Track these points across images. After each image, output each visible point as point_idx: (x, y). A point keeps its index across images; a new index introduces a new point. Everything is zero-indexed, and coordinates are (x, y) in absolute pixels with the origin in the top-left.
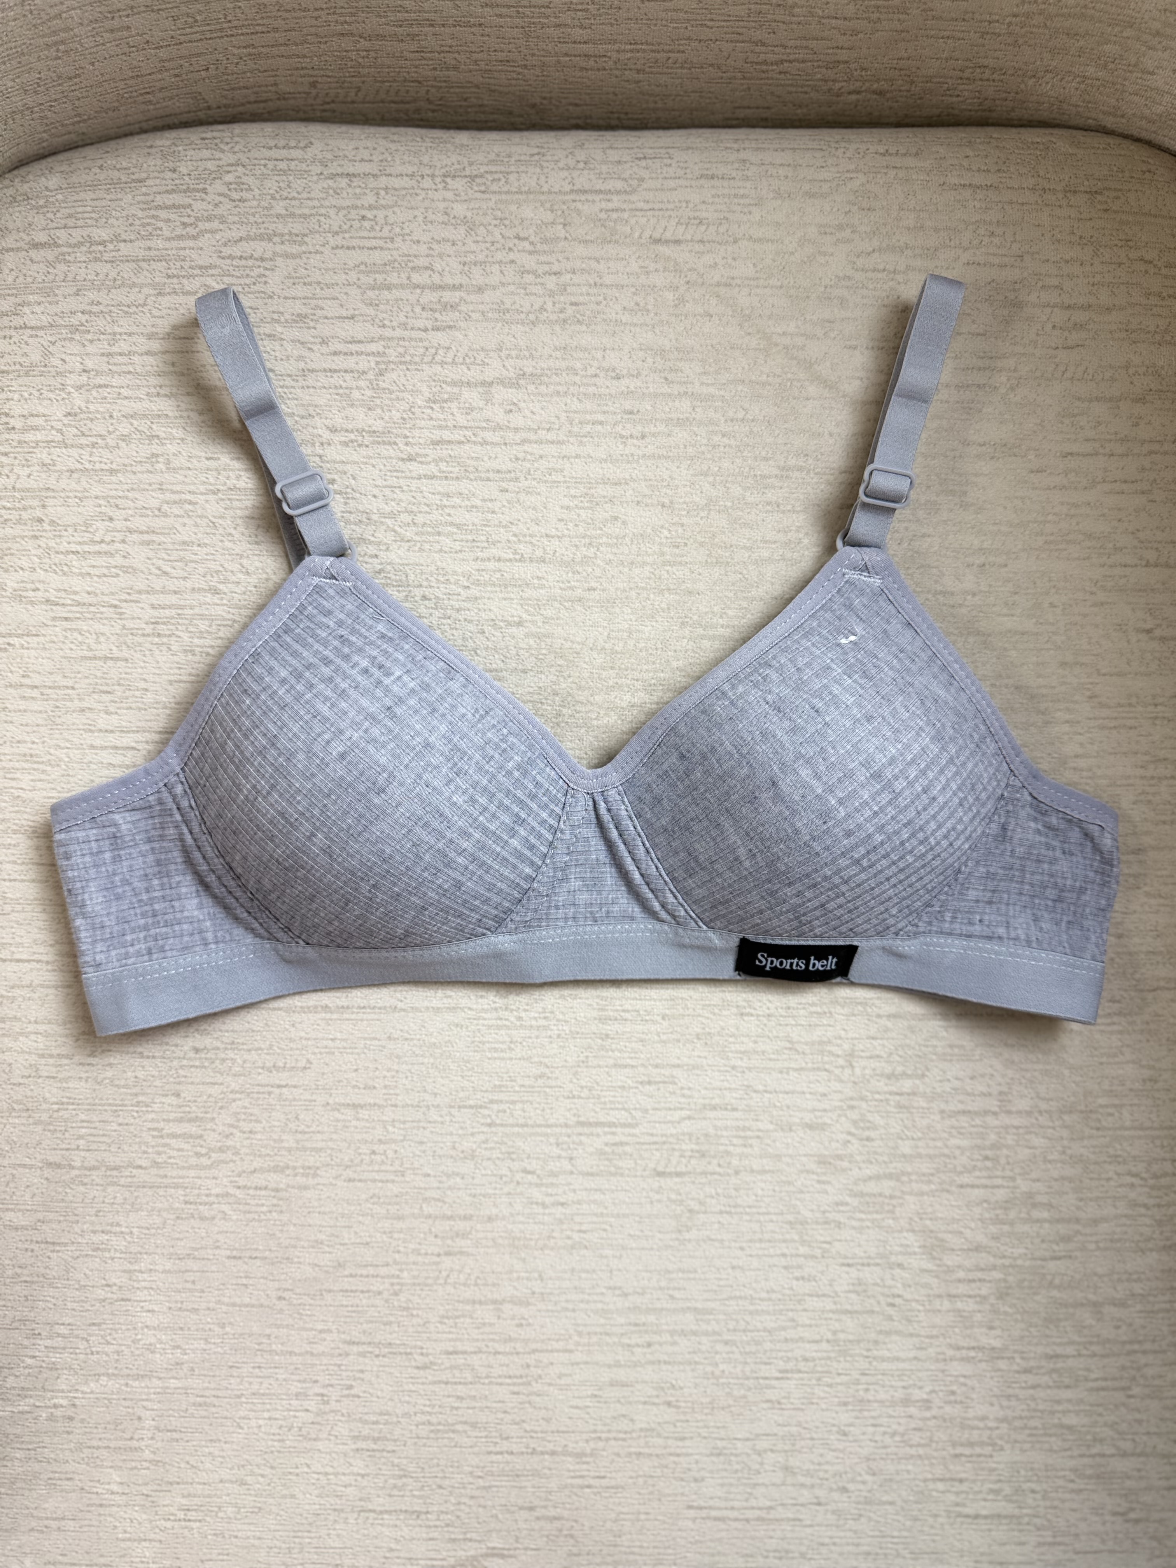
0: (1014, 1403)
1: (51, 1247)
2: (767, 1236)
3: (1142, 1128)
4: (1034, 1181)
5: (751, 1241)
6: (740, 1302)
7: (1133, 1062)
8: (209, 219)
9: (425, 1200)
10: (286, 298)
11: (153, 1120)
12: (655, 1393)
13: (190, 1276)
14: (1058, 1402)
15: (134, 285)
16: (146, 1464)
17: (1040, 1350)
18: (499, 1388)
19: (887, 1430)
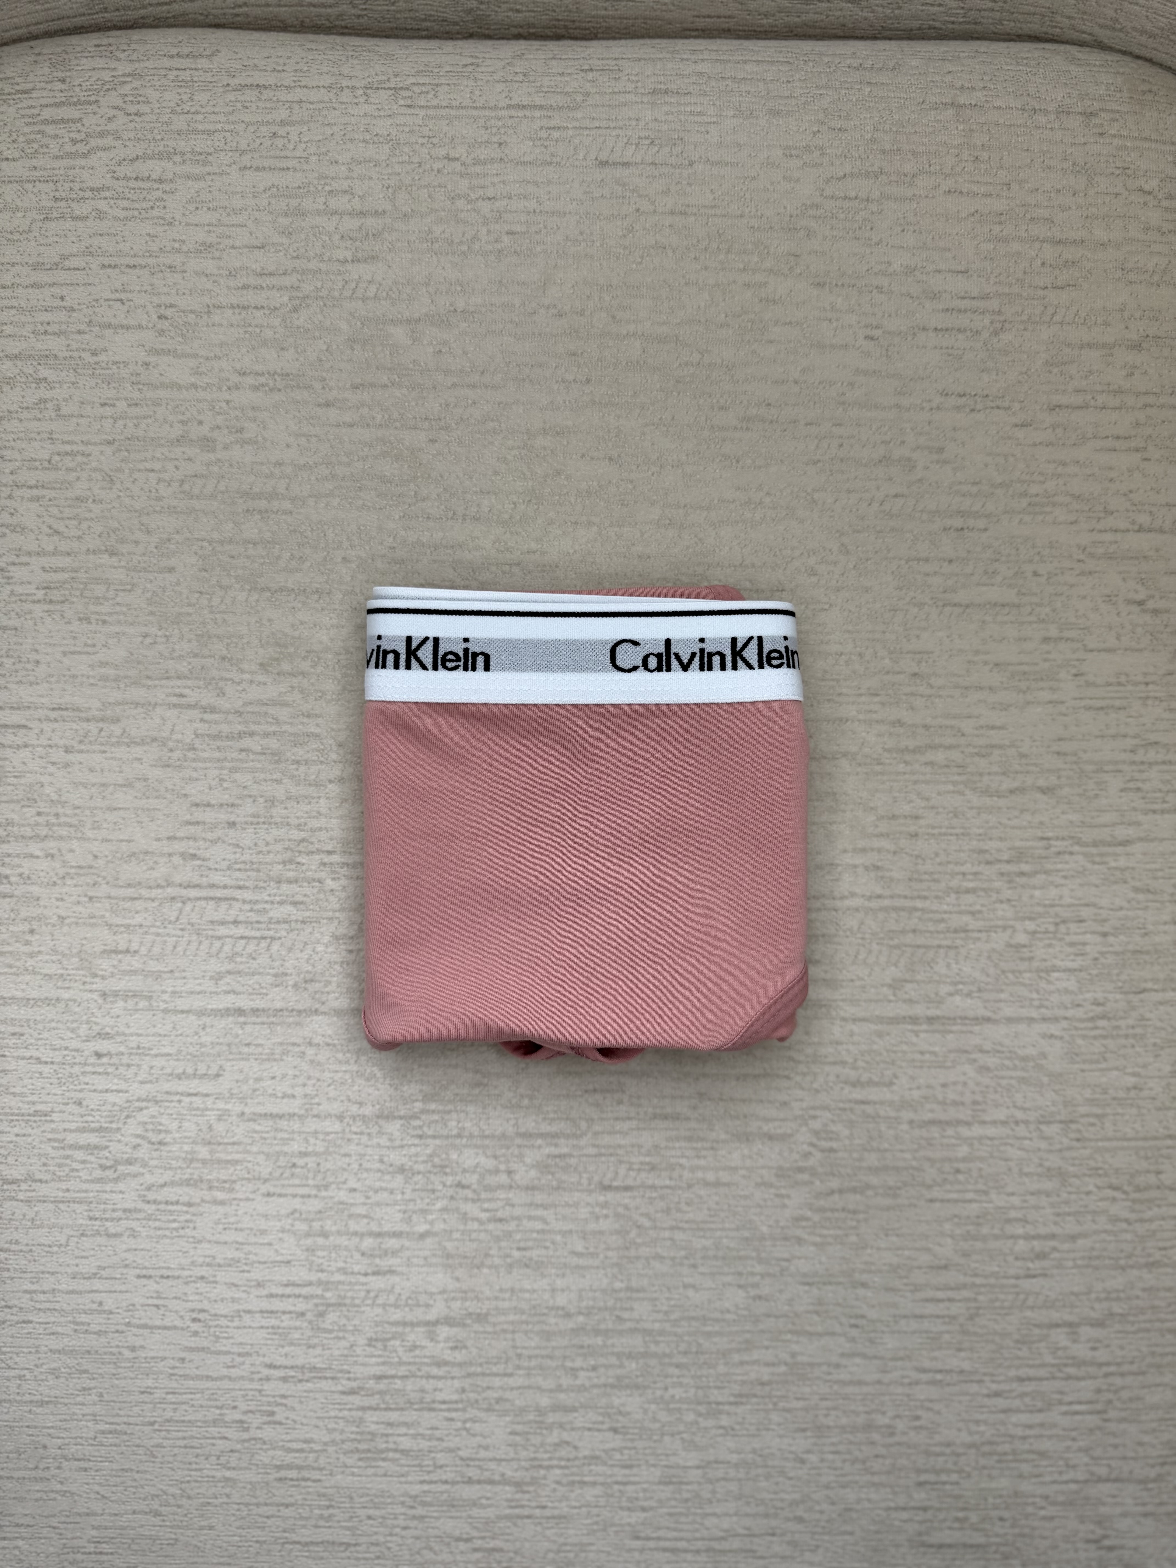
0: (982, 1428)
2: (722, 1253)
3: (1123, 1140)
4: (1008, 1195)
5: (704, 1258)
6: (693, 1324)
7: (1117, 1069)
8: (102, 135)
9: (350, 1216)
10: (187, 224)
11: (53, 1131)
12: (600, 1419)
13: (98, 1297)
14: (1030, 1427)
15: (18, 209)
16: (53, 1495)
17: (1013, 1372)
18: (433, 1414)
19: (847, 1457)
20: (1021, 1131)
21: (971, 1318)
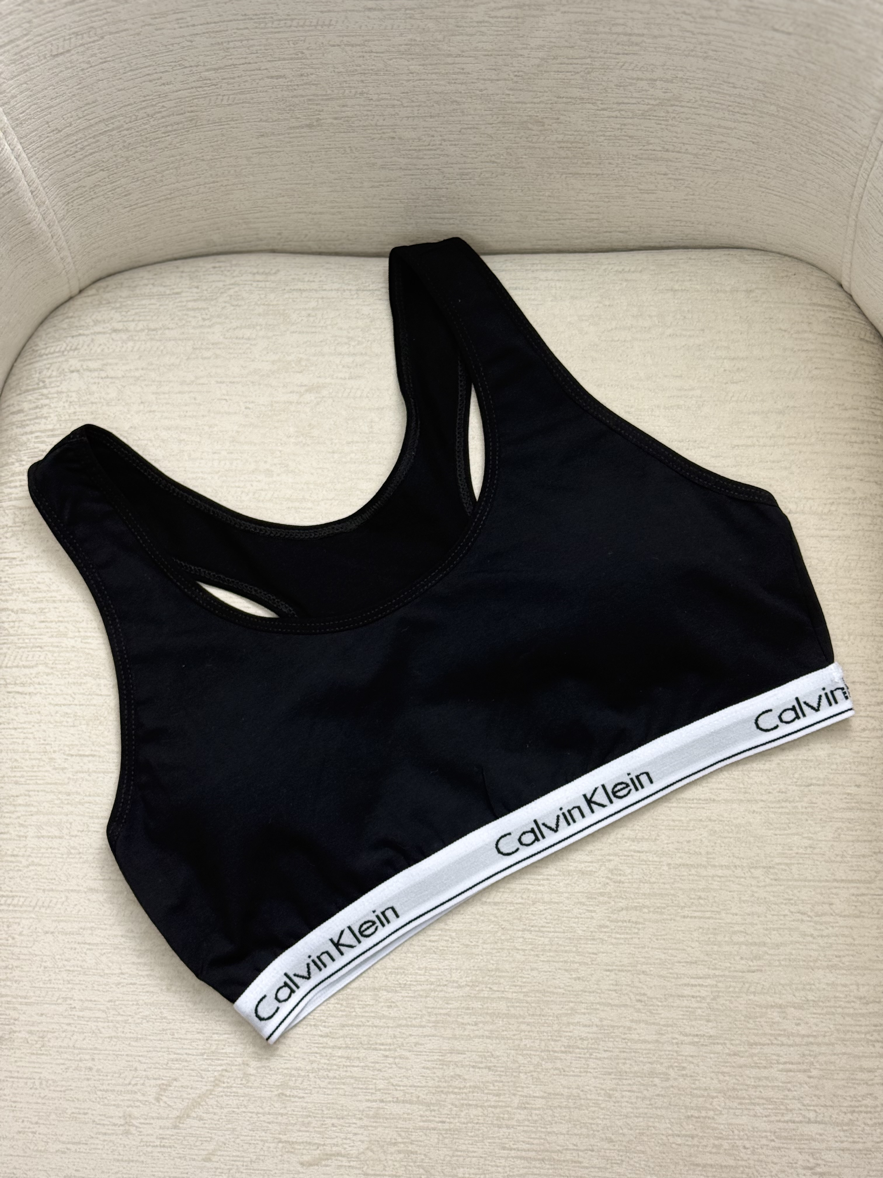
0: (727, 1078)
1: (87, 946)
2: (554, 948)
3: (805, 881)
4: (733, 914)
5: (543, 950)
6: (537, 995)
7: (797, 834)
12: (480, 1059)
14: (760, 1079)
16: (138, 1104)
17: (744, 1038)
18: (375, 1052)
19: (639, 1095)
20: (739, 872)
21: (714, 999)
